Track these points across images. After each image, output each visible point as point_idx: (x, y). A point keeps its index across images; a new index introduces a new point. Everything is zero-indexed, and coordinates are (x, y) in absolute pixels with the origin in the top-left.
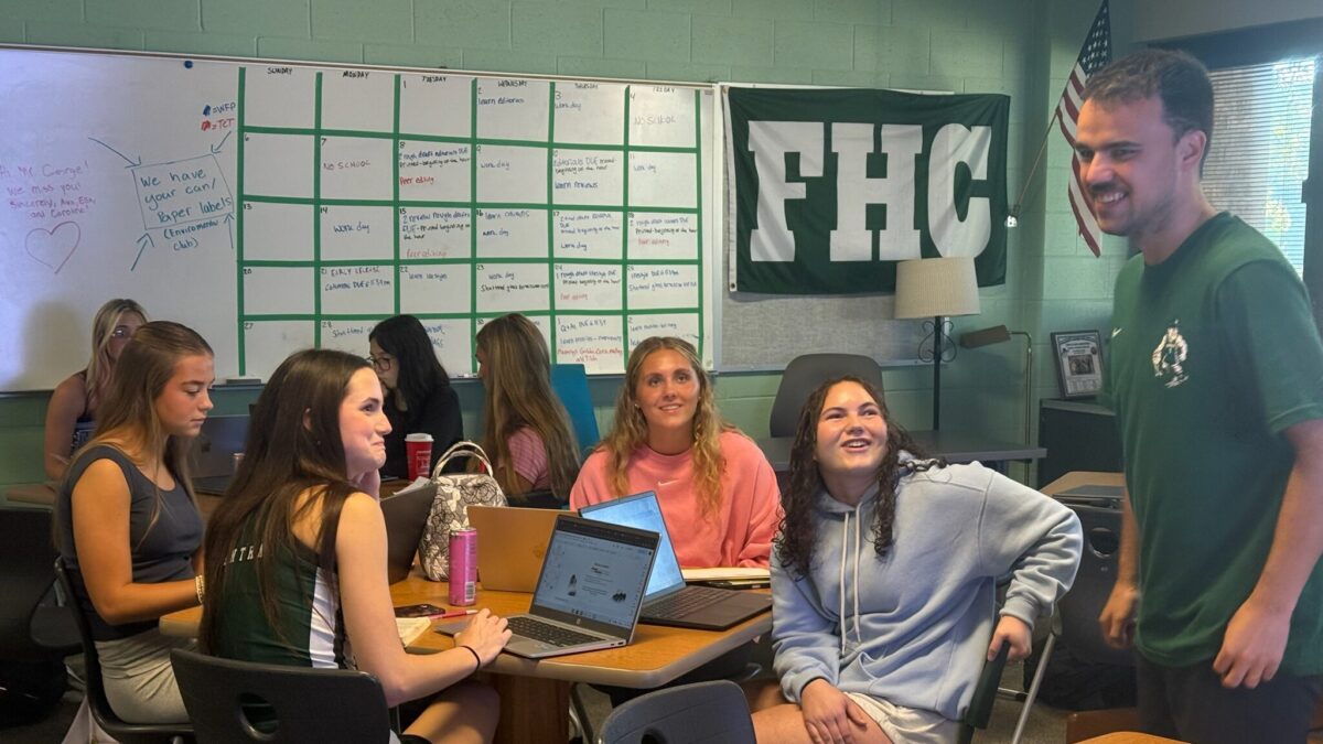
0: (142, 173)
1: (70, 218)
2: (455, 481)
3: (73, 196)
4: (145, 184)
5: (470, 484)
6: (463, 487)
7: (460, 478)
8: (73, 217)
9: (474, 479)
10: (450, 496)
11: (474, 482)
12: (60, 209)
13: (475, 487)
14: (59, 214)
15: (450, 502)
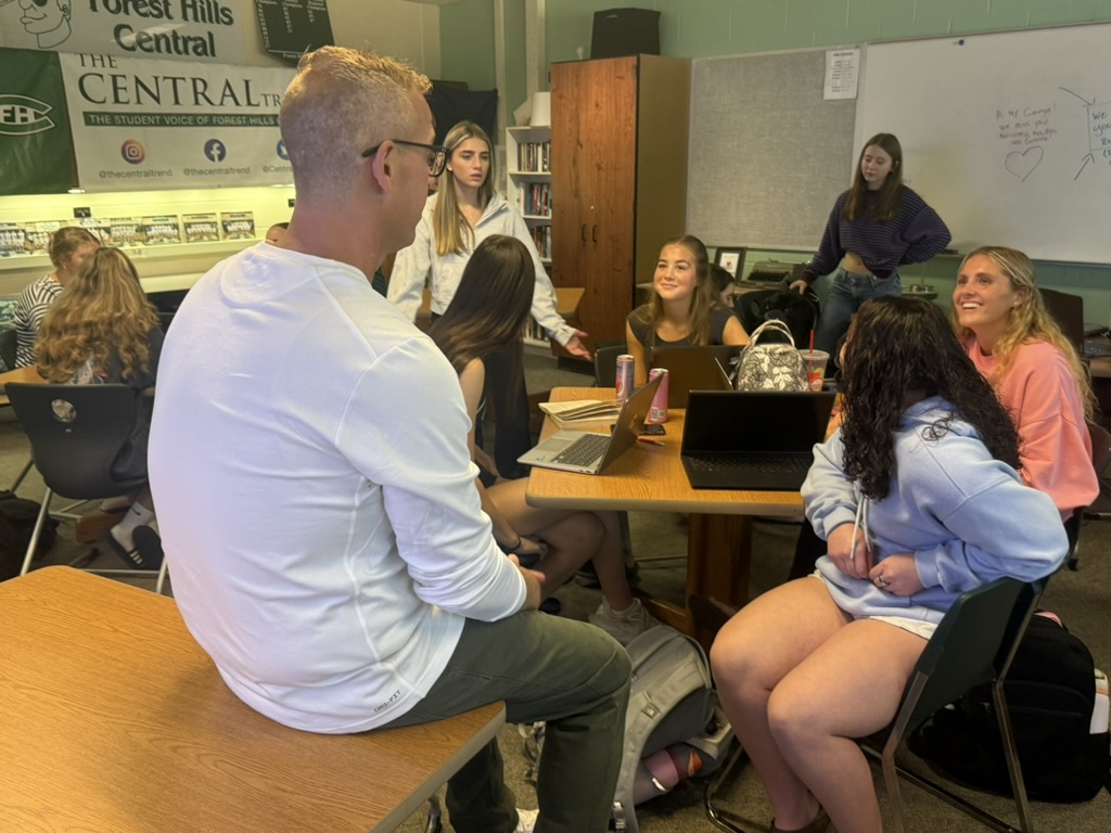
0: (1095, 110)
1: (1036, 144)
2: (765, 349)
3: (1042, 128)
4: (1096, 117)
5: (777, 352)
6: (771, 353)
7: (769, 347)
8: (1039, 143)
9: (780, 348)
10: (763, 361)
11: (780, 350)
12: (1032, 137)
13: (781, 354)
14: (1030, 141)
15: (762, 365)
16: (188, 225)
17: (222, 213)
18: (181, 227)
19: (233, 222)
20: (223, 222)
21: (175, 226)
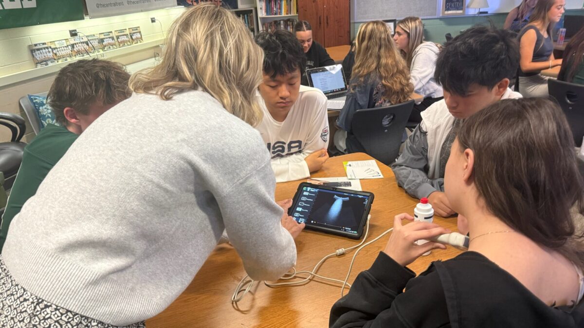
16: (118, 37)
17: (129, 29)
18: (115, 38)
19: (134, 33)
20: (130, 34)
21: (113, 39)
